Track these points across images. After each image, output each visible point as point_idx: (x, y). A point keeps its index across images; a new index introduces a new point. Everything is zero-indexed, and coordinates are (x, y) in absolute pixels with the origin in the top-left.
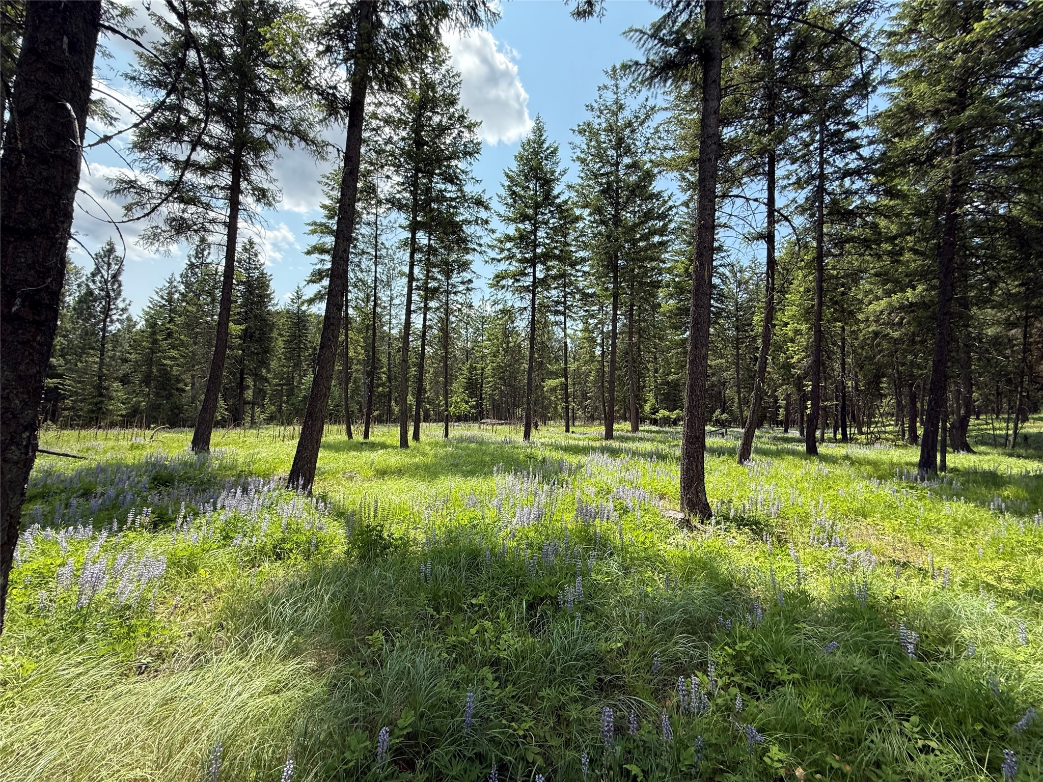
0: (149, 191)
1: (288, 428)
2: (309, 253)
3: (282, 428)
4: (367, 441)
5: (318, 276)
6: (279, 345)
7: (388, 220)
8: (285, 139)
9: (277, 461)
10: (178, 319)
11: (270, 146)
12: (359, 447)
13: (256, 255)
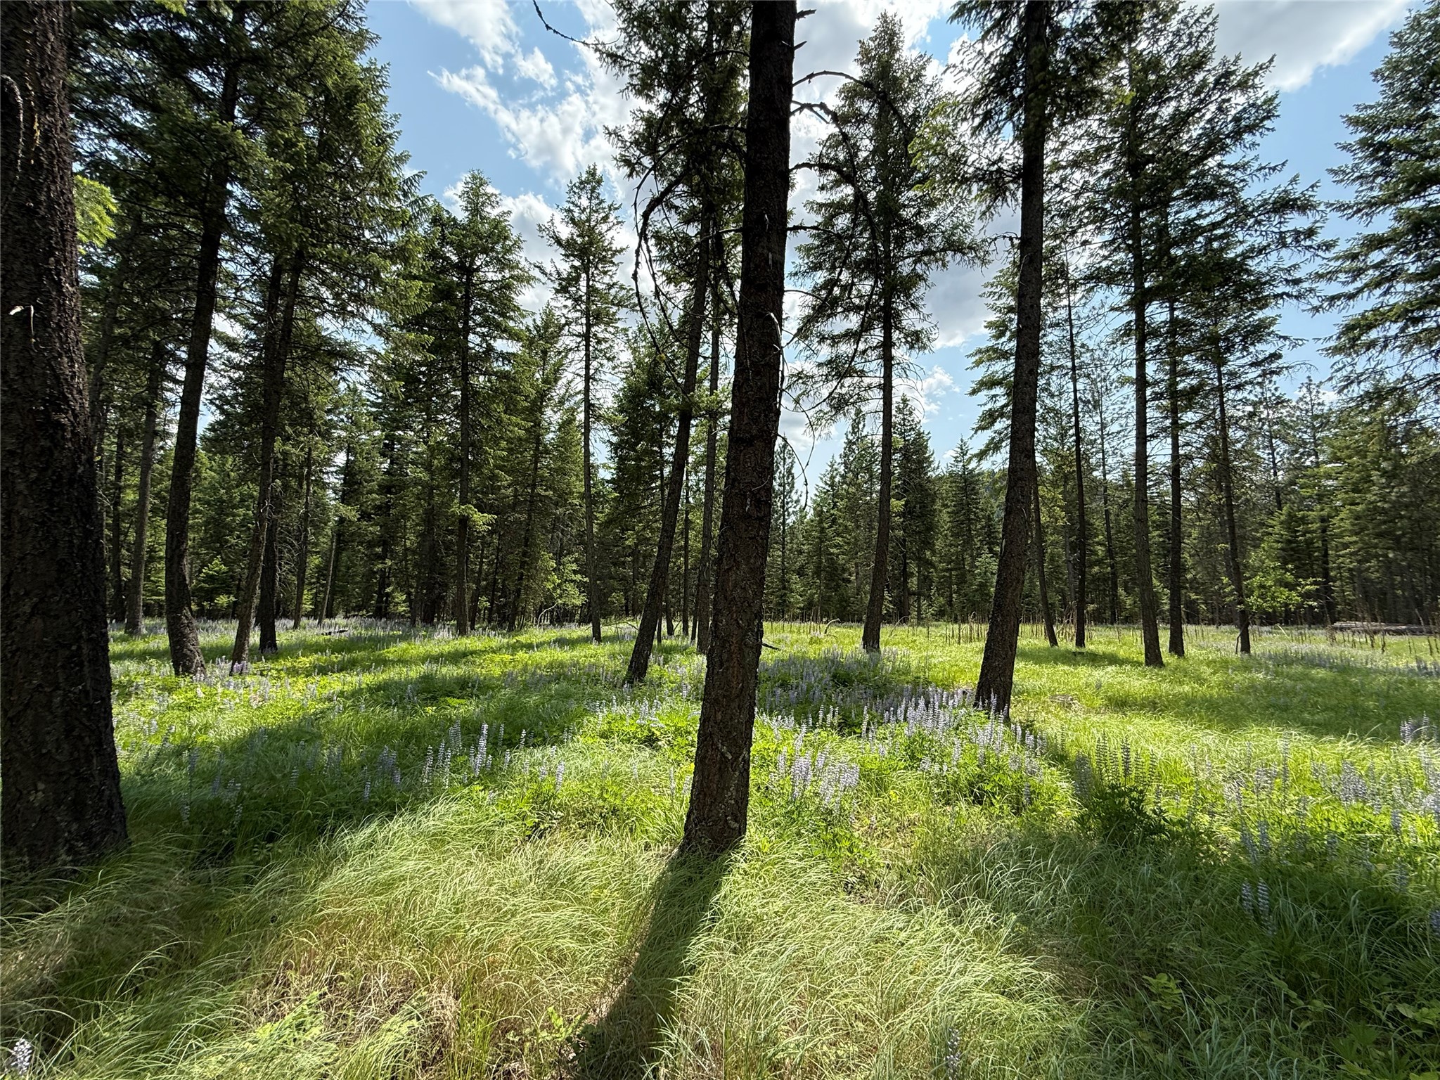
0: (812, 377)
1: (963, 626)
2: (974, 392)
3: (956, 626)
4: (1083, 650)
5: (990, 418)
6: (944, 518)
7: (1089, 307)
8: (937, 261)
9: (955, 668)
10: (841, 504)
11: (921, 278)
12: (1071, 659)
13: (911, 413)
